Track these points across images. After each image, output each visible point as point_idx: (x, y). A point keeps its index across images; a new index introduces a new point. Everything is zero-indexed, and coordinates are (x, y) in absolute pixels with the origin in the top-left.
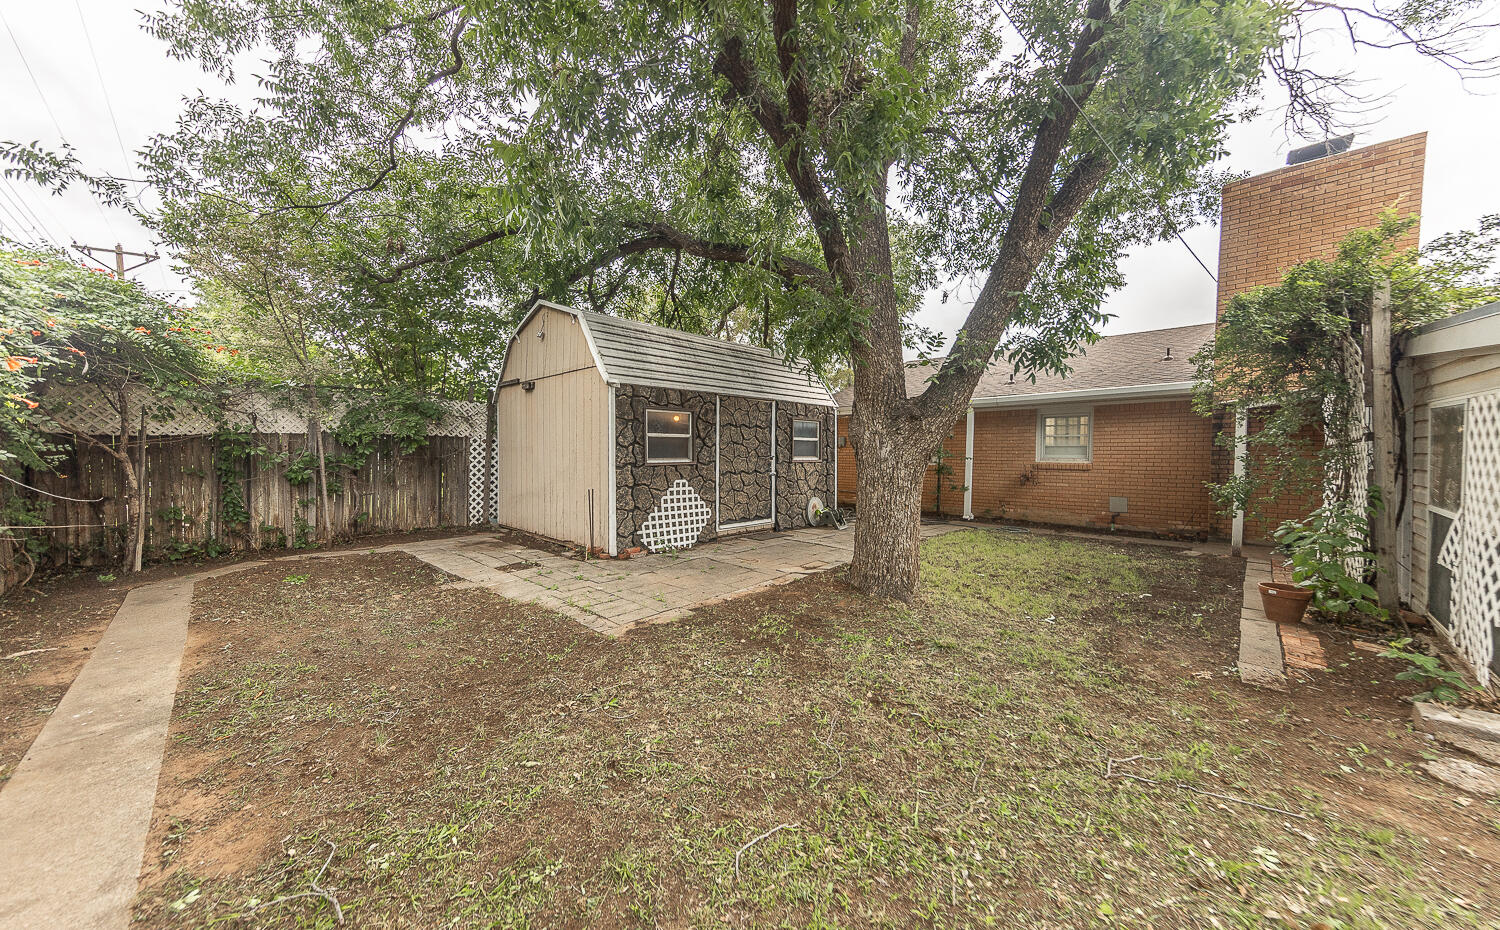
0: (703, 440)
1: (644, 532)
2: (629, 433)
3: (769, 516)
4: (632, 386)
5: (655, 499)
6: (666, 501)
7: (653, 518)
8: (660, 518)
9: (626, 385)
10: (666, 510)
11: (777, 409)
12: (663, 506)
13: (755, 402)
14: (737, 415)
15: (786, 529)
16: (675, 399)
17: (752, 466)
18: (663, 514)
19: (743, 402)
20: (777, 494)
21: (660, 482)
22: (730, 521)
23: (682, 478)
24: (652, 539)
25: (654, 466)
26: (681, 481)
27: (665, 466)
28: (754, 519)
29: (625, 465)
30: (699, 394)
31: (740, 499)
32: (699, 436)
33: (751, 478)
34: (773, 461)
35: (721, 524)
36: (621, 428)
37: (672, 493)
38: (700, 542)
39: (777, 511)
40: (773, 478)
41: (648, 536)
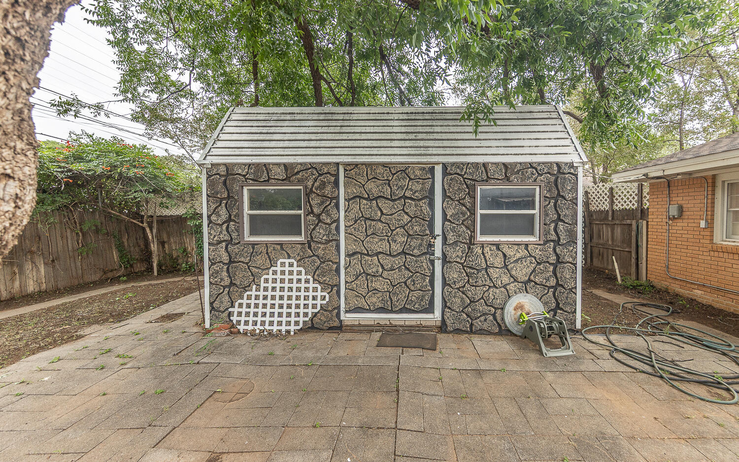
0: (318, 216)
1: (236, 310)
2: (223, 211)
3: (430, 309)
4: (225, 164)
5: (255, 279)
6: (267, 281)
7: (249, 298)
8: (257, 297)
9: (218, 165)
10: (266, 289)
11: (445, 173)
12: (263, 285)
13: (403, 167)
14: (370, 186)
15: (458, 331)
16: (280, 173)
17: (396, 248)
18: (261, 293)
19: (380, 170)
20: (445, 283)
21: (260, 260)
22: (358, 310)
23: (289, 257)
24: (243, 319)
25: (254, 245)
26: (287, 261)
27: (267, 244)
28: (401, 311)
29: (220, 242)
30: (312, 166)
31: (376, 285)
32: (312, 212)
33: (398, 261)
34: (438, 242)
35: (347, 312)
36: (214, 206)
37: (275, 273)
38: (311, 327)
39: (445, 305)
40: (438, 264)
41: (240, 314)
